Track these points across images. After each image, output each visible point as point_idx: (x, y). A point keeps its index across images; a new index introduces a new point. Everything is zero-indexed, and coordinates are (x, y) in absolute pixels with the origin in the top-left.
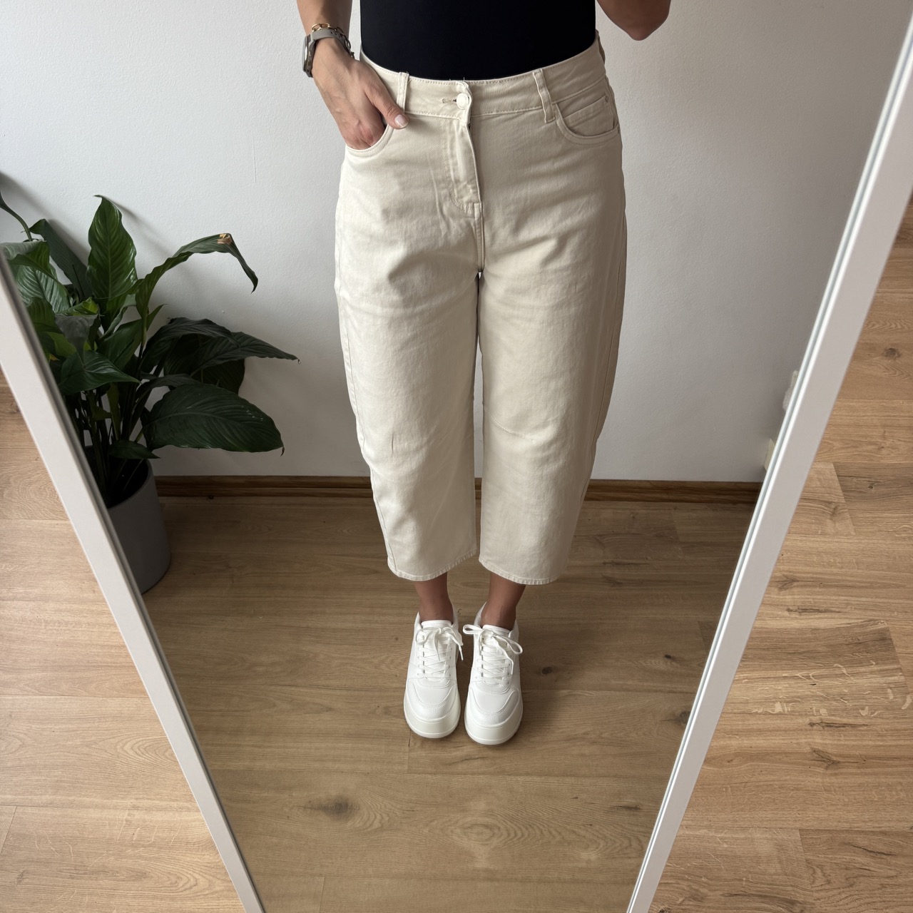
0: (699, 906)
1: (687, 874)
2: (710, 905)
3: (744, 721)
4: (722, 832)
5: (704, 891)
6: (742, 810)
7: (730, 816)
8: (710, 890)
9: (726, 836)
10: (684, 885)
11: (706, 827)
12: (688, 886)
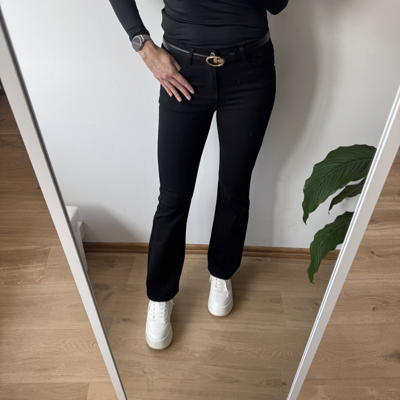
0: (388, 305)
1: (382, 295)
2: (392, 305)
3: (393, 242)
4: (391, 280)
5: (389, 300)
6: (398, 272)
7: (394, 274)
8: (391, 300)
9: (393, 281)
10: (381, 298)
11: (385, 279)
12: (382, 299)
